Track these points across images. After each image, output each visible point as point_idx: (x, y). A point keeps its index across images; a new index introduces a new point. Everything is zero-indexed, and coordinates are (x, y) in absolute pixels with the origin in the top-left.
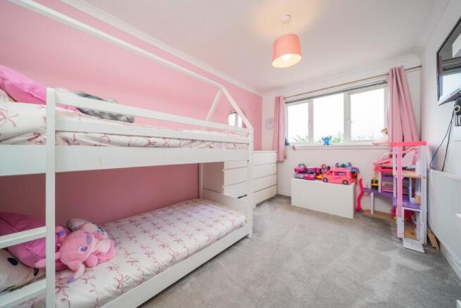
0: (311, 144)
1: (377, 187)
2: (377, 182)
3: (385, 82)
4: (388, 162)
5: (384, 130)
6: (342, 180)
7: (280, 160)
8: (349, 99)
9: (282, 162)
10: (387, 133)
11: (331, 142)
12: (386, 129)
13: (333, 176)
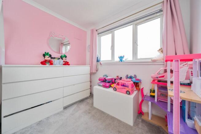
0: (113, 62)
1: (154, 97)
2: (154, 92)
3: (161, 11)
4: (163, 77)
5: (160, 50)
6: (126, 90)
7: (93, 72)
8: (136, 29)
9: (94, 73)
10: (162, 52)
11: (124, 60)
12: (162, 49)
13: (120, 86)
